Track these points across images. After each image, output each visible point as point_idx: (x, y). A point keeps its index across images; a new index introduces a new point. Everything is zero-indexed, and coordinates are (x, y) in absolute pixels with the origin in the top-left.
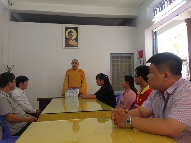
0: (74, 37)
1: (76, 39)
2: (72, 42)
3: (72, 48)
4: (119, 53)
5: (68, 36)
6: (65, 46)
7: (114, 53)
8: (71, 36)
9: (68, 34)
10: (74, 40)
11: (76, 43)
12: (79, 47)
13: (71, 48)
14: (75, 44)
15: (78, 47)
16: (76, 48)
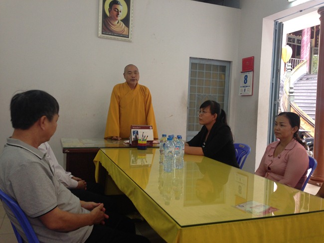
0: (122, 15)
1: (126, 21)
2: (118, 26)
3: (118, 40)
4: (206, 59)
5: (110, 12)
6: (102, 34)
7: (196, 58)
8: (115, 13)
9: (108, 7)
10: (122, 22)
11: (126, 29)
12: (131, 38)
13: (114, 39)
14: (123, 31)
15: (128, 37)
16: (125, 41)
